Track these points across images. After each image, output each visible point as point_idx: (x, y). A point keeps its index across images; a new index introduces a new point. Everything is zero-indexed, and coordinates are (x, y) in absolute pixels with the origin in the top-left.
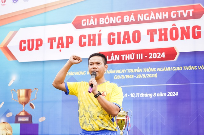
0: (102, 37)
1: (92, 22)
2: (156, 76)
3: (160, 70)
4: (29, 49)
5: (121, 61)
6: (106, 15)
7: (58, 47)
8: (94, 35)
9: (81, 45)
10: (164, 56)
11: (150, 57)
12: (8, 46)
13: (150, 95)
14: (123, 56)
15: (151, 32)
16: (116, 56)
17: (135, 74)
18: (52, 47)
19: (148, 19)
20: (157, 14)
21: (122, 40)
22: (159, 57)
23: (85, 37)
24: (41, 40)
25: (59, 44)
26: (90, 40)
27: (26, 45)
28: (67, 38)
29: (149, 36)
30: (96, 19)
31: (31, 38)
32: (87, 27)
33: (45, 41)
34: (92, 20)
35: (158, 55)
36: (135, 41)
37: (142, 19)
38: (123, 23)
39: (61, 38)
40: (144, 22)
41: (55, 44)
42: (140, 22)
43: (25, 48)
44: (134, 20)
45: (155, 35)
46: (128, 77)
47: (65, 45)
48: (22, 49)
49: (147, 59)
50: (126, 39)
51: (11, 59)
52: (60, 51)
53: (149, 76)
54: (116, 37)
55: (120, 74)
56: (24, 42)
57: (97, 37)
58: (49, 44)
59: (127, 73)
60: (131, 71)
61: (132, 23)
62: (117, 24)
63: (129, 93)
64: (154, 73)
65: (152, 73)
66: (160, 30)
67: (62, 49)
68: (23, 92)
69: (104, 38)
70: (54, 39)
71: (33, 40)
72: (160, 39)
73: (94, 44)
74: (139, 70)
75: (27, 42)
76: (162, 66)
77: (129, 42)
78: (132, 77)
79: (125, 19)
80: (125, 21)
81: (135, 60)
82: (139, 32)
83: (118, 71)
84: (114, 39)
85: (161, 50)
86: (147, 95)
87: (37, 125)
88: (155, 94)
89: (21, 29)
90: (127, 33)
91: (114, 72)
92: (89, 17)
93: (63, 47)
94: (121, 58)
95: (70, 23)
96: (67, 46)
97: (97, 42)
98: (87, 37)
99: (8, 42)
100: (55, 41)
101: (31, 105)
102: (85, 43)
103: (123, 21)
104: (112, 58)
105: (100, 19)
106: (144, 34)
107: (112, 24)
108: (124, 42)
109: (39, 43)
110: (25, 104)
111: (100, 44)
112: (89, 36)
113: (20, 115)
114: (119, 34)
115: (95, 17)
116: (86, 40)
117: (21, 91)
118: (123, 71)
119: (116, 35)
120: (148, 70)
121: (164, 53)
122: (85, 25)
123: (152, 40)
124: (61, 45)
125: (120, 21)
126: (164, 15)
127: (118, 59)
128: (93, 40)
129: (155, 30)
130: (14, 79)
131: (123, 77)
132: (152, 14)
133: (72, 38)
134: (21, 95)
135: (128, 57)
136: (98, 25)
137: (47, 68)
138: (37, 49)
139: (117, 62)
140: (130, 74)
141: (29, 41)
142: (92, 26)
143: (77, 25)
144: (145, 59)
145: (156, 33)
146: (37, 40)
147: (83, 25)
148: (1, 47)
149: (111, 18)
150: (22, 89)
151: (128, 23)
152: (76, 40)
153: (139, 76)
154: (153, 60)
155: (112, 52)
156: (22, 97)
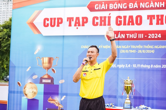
0: (111, 19)
1: (103, 7)
2: (153, 51)
3: (156, 47)
4: (52, 26)
5: (126, 39)
6: (115, 1)
7: (75, 25)
8: (105, 17)
9: (94, 24)
10: (160, 37)
11: (149, 37)
12: (34, 22)
13: (148, 67)
14: (128, 35)
15: (151, 17)
16: (122, 35)
17: (137, 49)
18: (70, 25)
19: (148, 7)
20: (156, 3)
21: (127, 23)
22: (156, 37)
23: (97, 18)
24: (61, 19)
25: (76, 23)
26: (101, 21)
27: (49, 22)
28: (83, 18)
29: (149, 20)
30: (107, 5)
31: (53, 17)
32: (99, 10)
33: (65, 20)
34: (103, 5)
35: (155, 35)
36: (137, 24)
37: (143, 7)
38: (128, 9)
39: (78, 18)
40: (145, 9)
41: (73, 23)
42: (142, 9)
43: (48, 24)
44: (137, 7)
45: (153, 20)
46: (131, 51)
47: (81, 24)
48: (45, 25)
49: (147, 39)
50: (131, 22)
51: (37, 33)
52: (77, 28)
53: (148, 51)
54: (122, 20)
55: (125, 49)
56: (48, 20)
57: (107, 19)
58: (68, 22)
59: (130, 49)
60: (133, 47)
61: (136, 9)
62: (123, 9)
63: (131, 64)
64: (152, 49)
65: (150, 49)
66: (158, 16)
67: (78, 27)
68: (46, 60)
69: (113, 20)
70: (73, 18)
71: (55, 19)
72: (158, 23)
73: (105, 25)
74: (140, 47)
75: (50, 20)
76: (159, 44)
77: (133, 24)
78: (134, 51)
79: (130, 6)
80: (130, 7)
81: (137, 39)
82: (141, 17)
83: (124, 47)
84: (121, 21)
85: (158, 32)
86: (145, 66)
87: (57, 86)
88: (152, 66)
89: (45, 9)
90: (131, 17)
91: (120, 47)
92: (101, 3)
93: (79, 25)
94: (126, 36)
95: (86, 6)
96: (83, 25)
97: (107, 23)
98: (99, 19)
99: (34, 19)
100: (73, 21)
101: (53, 70)
102: (97, 23)
103: (128, 7)
104: (119, 36)
105: (110, 4)
106: (145, 18)
107: (119, 10)
108: (129, 24)
109: (60, 21)
110: (48, 69)
111: (109, 24)
112: (101, 18)
113: (44, 77)
114: (125, 17)
115: (106, 3)
116: (99, 21)
117: (44, 59)
118: (127, 47)
119: (123, 18)
120: (147, 47)
121: (160, 34)
122: (98, 9)
123: (151, 23)
124: (77, 23)
125: (126, 8)
126: (161, 4)
127: (124, 37)
128: (104, 21)
129: (154, 16)
130: (39, 49)
131: (127, 51)
132: (152, 3)
133: (87, 18)
134: (44, 62)
135: (132, 36)
136: (108, 10)
137: (66, 41)
138: (58, 26)
139: (123, 39)
140: (133, 49)
141: (51, 19)
142: (103, 10)
143: (91, 8)
144: (145, 39)
145: (154, 19)
146: (58, 19)
147: (96, 8)
148: (28, 23)
149: (119, 4)
150: (45, 57)
151: (133, 9)
152: (90, 20)
153: (140, 51)
154: (151, 39)
155: (119, 31)
156: (46, 63)
